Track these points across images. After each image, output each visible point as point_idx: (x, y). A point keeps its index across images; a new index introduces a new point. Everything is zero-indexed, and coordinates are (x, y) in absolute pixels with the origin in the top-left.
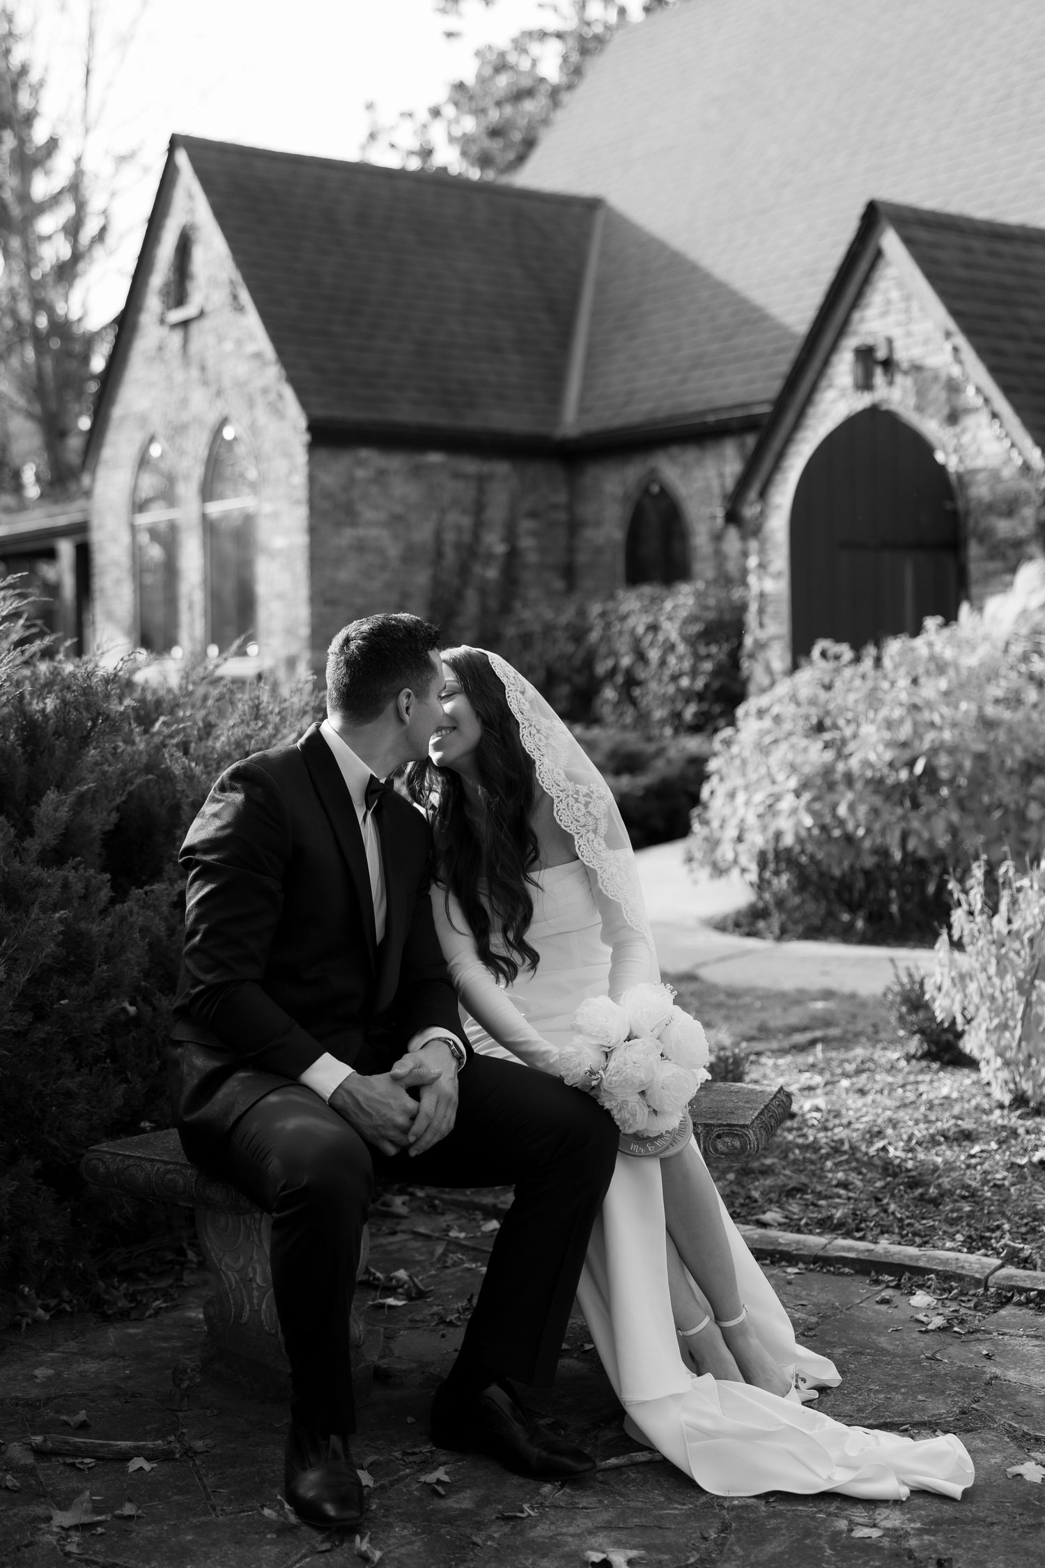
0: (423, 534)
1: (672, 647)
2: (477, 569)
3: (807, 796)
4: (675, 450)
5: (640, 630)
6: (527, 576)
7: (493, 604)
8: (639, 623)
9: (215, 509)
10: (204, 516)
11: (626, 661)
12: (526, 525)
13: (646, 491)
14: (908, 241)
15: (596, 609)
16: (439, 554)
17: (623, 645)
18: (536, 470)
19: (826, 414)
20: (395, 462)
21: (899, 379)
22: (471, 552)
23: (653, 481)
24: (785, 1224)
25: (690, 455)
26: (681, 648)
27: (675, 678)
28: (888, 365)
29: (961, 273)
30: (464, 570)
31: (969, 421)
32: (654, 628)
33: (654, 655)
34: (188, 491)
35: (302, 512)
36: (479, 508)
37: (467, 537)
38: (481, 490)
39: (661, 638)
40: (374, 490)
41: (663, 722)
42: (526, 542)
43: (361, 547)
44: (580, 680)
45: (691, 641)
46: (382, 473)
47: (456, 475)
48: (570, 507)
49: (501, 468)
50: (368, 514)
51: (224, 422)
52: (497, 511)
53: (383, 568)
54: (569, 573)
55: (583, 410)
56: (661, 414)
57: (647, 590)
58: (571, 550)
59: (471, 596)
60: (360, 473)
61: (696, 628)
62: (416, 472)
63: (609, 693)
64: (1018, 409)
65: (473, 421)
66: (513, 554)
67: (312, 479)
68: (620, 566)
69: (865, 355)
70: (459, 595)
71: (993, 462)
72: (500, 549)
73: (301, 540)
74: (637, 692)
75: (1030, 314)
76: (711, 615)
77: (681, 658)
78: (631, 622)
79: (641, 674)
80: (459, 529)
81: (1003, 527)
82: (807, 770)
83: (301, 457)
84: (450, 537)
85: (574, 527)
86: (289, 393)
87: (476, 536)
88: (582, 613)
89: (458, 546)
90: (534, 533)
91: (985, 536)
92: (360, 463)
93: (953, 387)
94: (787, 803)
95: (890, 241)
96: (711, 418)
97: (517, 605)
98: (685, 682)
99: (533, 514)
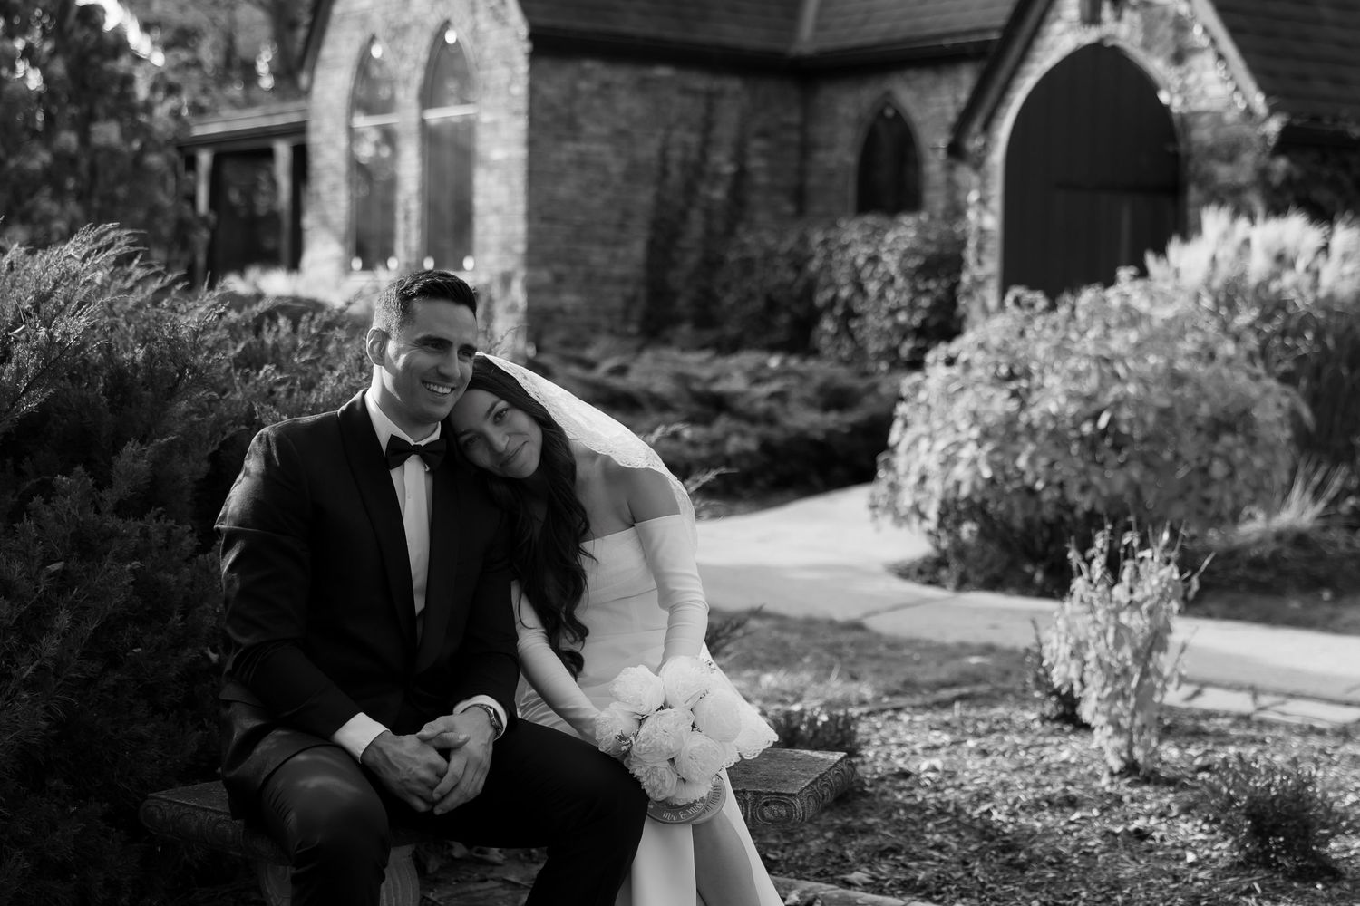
0: (648, 150)
1: (892, 281)
2: (703, 189)
3: (988, 447)
4: (911, 74)
5: (860, 261)
6: (755, 198)
7: (719, 226)
8: (860, 253)
9: (434, 116)
10: (423, 122)
11: (845, 293)
12: (757, 144)
13: (881, 114)
15: (817, 237)
16: (664, 173)
17: (842, 275)
18: (768, 88)
19: (1052, 47)
20: (621, 75)
21: (1127, 14)
22: (697, 171)
23: (888, 104)
24: (869, 884)
25: (927, 78)
26: (900, 282)
27: (893, 312)
30: (689, 190)
31: (1195, 62)
32: (874, 259)
33: (872, 287)
34: (407, 96)
35: (521, 124)
36: (707, 126)
37: (693, 156)
38: (710, 108)
39: (881, 269)
40: (597, 103)
41: (879, 356)
42: (756, 163)
43: (582, 162)
44: (799, 309)
45: (911, 275)
46: (606, 85)
47: (685, 91)
48: (802, 128)
49: (733, 84)
50: (591, 129)
51: (446, 25)
52: (726, 130)
53: (603, 185)
54: (800, 197)
55: (819, 27)
56: (898, 36)
57: (870, 220)
58: (802, 173)
59: (696, 216)
60: (583, 85)
61: (916, 262)
62: (643, 86)
63: (828, 325)
64: (1244, 51)
65: (704, 34)
66: (742, 174)
67: (533, 90)
68: (851, 192)
70: (683, 215)
71: (1217, 105)
72: (728, 169)
73: (520, 152)
74: (854, 324)
76: (932, 249)
77: (899, 292)
78: (851, 252)
79: (859, 307)
80: (685, 147)
81: (1223, 172)
82: (989, 420)
83: (522, 67)
84: (676, 154)
85: (806, 148)
87: (704, 155)
88: (804, 240)
89: (684, 165)
90: (763, 154)
91: (1205, 181)
92: (584, 75)
93: (1181, 25)
94: (968, 452)
96: (947, 42)
97: (741, 229)
98: (902, 317)
99: (763, 134)
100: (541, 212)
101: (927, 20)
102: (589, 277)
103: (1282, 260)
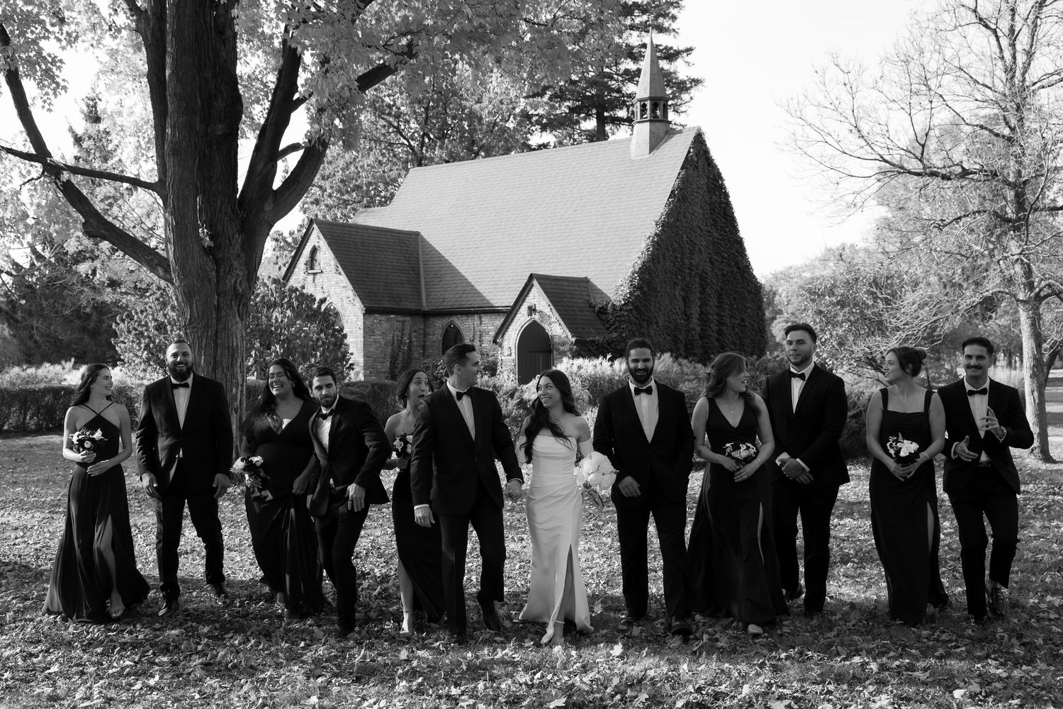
0: (389, 338)
2: (402, 347)
4: (460, 316)
12: (414, 334)
13: (449, 326)
14: (540, 284)
16: (393, 343)
18: (416, 319)
20: (383, 318)
21: (538, 315)
23: (452, 324)
25: (464, 318)
28: (535, 310)
29: (551, 291)
30: (399, 347)
31: (554, 325)
35: (361, 332)
36: (402, 330)
37: (400, 338)
38: (403, 325)
40: (378, 325)
42: (414, 340)
43: (375, 342)
46: (380, 321)
47: (397, 321)
48: (425, 330)
49: (408, 319)
50: (377, 333)
52: (407, 331)
53: (380, 347)
55: (428, 304)
56: (454, 306)
58: (424, 341)
60: (376, 321)
62: (388, 320)
64: (565, 323)
65: (401, 306)
66: (411, 342)
67: (364, 323)
69: (530, 308)
70: (398, 354)
71: (559, 334)
72: (408, 341)
73: (361, 339)
75: (565, 300)
80: (398, 336)
81: (562, 348)
83: (361, 317)
84: (396, 338)
85: (425, 335)
86: (357, 299)
87: (402, 338)
89: (398, 341)
90: (415, 337)
91: (557, 350)
92: (375, 318)
93: (550, 317)
95: (535, 282)
99: (415, 332)
100: (366, 356)
101: (463, 303)
102: (377, 372)
103: (580, 368)
